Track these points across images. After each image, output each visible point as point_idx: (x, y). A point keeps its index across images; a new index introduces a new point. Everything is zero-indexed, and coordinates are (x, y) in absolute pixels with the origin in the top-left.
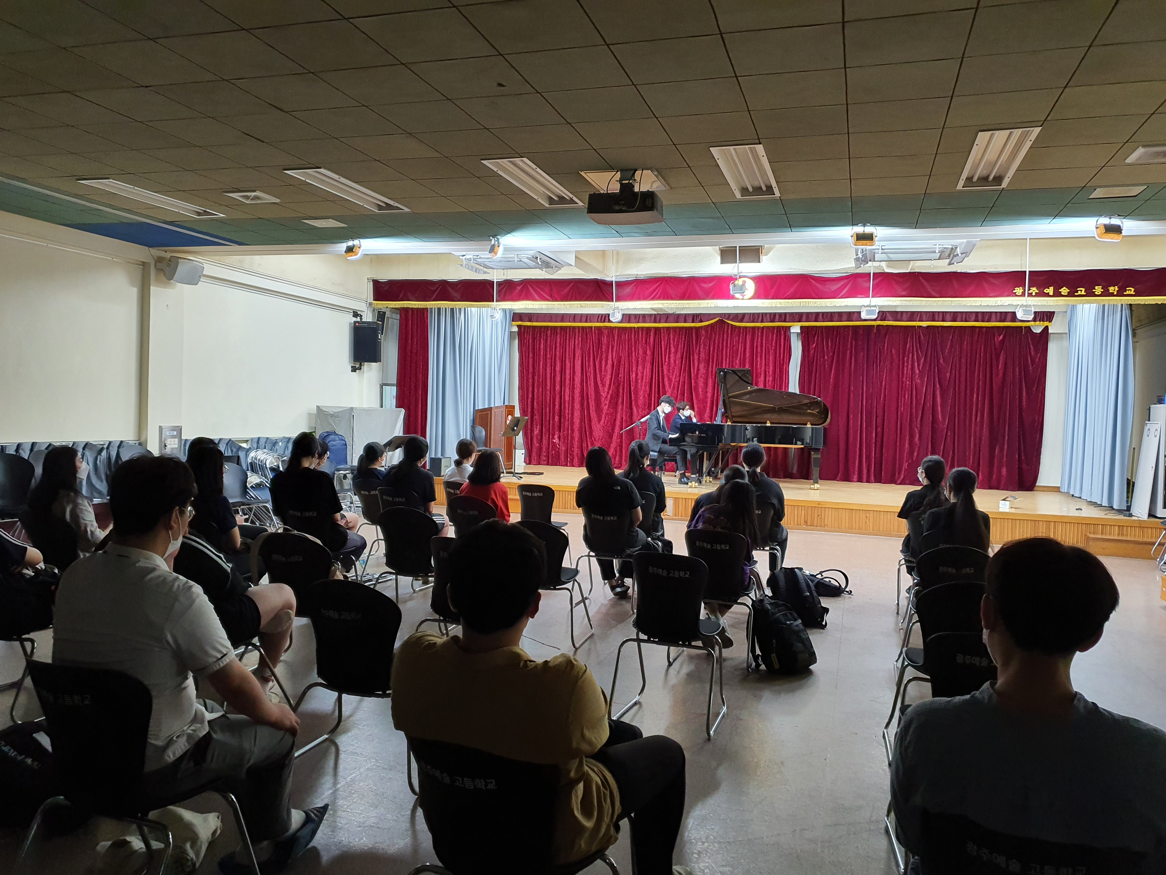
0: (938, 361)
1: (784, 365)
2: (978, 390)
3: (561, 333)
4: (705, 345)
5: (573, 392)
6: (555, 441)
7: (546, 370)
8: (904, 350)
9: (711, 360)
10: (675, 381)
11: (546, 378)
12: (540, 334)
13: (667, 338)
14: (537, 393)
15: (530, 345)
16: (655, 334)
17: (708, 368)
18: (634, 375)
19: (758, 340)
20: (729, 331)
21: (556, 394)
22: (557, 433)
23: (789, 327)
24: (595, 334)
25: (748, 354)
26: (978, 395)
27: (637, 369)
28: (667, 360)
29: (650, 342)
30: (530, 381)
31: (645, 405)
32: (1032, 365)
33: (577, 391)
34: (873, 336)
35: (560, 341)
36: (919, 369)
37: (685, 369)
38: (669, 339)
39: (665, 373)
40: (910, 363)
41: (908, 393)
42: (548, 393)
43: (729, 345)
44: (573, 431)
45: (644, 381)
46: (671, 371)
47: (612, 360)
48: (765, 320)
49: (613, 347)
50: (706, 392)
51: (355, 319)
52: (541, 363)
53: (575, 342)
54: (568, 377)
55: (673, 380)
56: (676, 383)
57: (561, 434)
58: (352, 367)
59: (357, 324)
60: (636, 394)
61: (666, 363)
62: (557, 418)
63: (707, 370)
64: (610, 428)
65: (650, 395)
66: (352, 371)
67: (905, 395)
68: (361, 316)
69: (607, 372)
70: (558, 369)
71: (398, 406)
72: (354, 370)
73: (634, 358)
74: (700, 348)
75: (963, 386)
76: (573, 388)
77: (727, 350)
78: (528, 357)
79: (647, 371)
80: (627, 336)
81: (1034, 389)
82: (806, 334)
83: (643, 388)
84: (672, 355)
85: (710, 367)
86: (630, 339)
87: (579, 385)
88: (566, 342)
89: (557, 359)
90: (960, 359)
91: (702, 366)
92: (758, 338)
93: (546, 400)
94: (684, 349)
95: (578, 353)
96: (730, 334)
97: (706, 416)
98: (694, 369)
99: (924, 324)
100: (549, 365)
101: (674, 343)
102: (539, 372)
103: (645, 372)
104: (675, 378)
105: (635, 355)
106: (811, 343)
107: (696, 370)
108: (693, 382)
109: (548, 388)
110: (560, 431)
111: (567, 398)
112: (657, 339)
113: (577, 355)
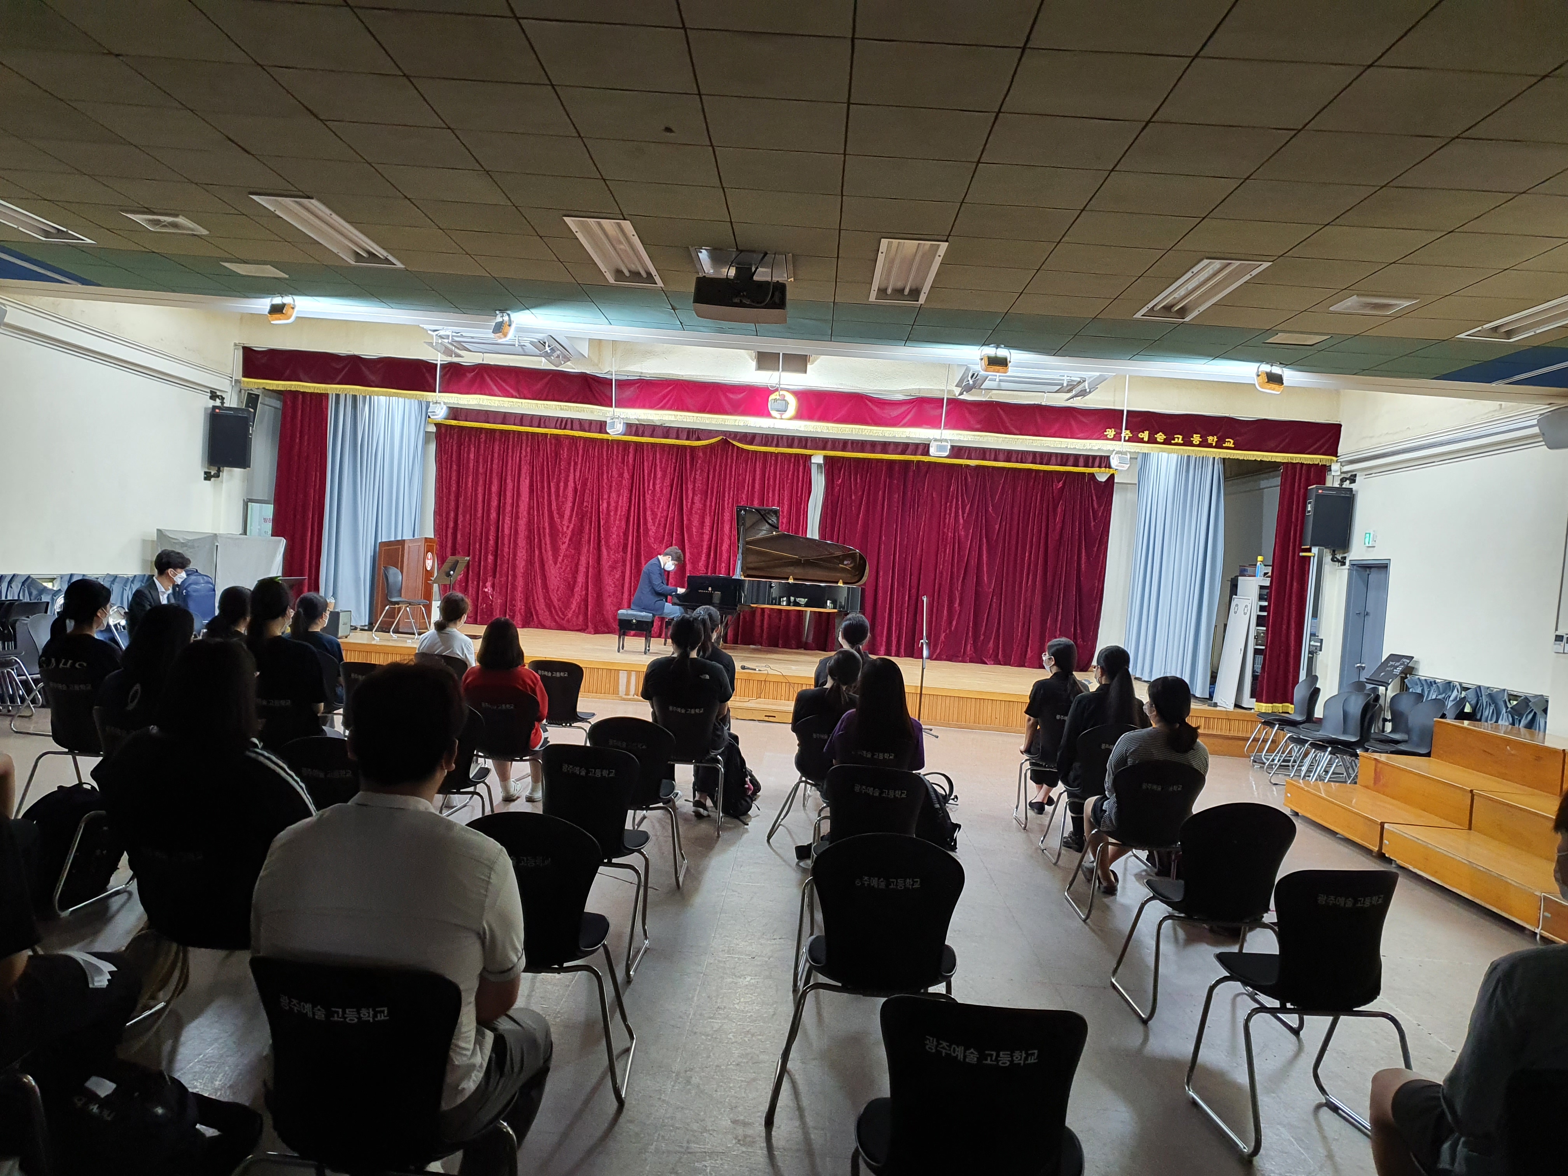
0: (987, 511)
1: (801, 504)
2: (1031, 547)
3: (500, 440)
4: (702, 470)
5: (516, 523)
6: (486, 590)
7: (476, 490)
8: (948, 494)
9: (709, 492)
10: (661, 517)
11: (476, 502)
12: (470, 440)
13: (651, 458)
14: (462, 521)
15: (454, 453)
16: (636, 451)
17: (705, 501)
18: (605, 505)
19: (770, 469)
20: (735, 455)
21: (490, 525)
22: (490, 579)
23: (810, 456)
24: (551, 444)
25: (757, 486)
26: (1031, 554)
27: (609, 497)
28: (651, 487)
29: (628, 462)
30: (453, 504)
31: (619, 546)
32: (1094, 520)
33: (522, 522)
34: (911, 474)
35: (500, 450)
36: (963, 517)
37: (675, 501)
38: (654, 458)
39: (648, 504)
40: (953, 510)
41: (950, 546)
42: (479, 522)
43: (733, 473)
44: (515, 576)
45: (619, 513)
46: (656, 503)
47: (575, 482)
48: (780, 445)
49: (576, 463)
50: (702, 534)
51: (211, 403)
52: (470, 479)
53: (521, 453)
54: (509, 501)
55: (659, 514)
56: (663, 520)
57: (497, 581)
58: (206, 473)
59: (217, 411)
60: (607, 530)
61: (650, 492)
62: (490, 558)
63: (705, 505)
64: (570, 576)
65: (626, 534)
66: (206, 479)
67: (945, 550)
68: (223, 399)
69: (566, 498)
70: (494, 488)
71: (275, 533)
72: (208, 477)
73: (605, 481)
74: (695, 474)
75: (1014, 542)
76: (517, 518)
77: (730, 479)
78: (450, 471)
79: (623, 501)
80: (596, 450)
81: (1095, 549)
82: (831, 466)
83: (617, 522)
84: (658, 481)
85: (708, 501)
86: (600, 455)
87: (525, 513)
88: (508, 453)
89: (494, 475)
90: (1012, 507)
91: (697, 499)
92: (770, 467)
93: (475, 529)
94: (674, 474)
95: (525, 469)
96: (735, 458)
97: (700, 564)
98: (687, 502)
99: (973, 463)
100: (481, 482)
101: (661, 465)
102: (466, 493)
103: (620, 501)
104: (662, 513)
105: (608, 477)
106: (836, 477)
107: (689, 504)
108: (685, 519)
109: (479, 515)
110: (494, 577)
111: (507, 531)
112: (638, 458)
113: (523, 471)
